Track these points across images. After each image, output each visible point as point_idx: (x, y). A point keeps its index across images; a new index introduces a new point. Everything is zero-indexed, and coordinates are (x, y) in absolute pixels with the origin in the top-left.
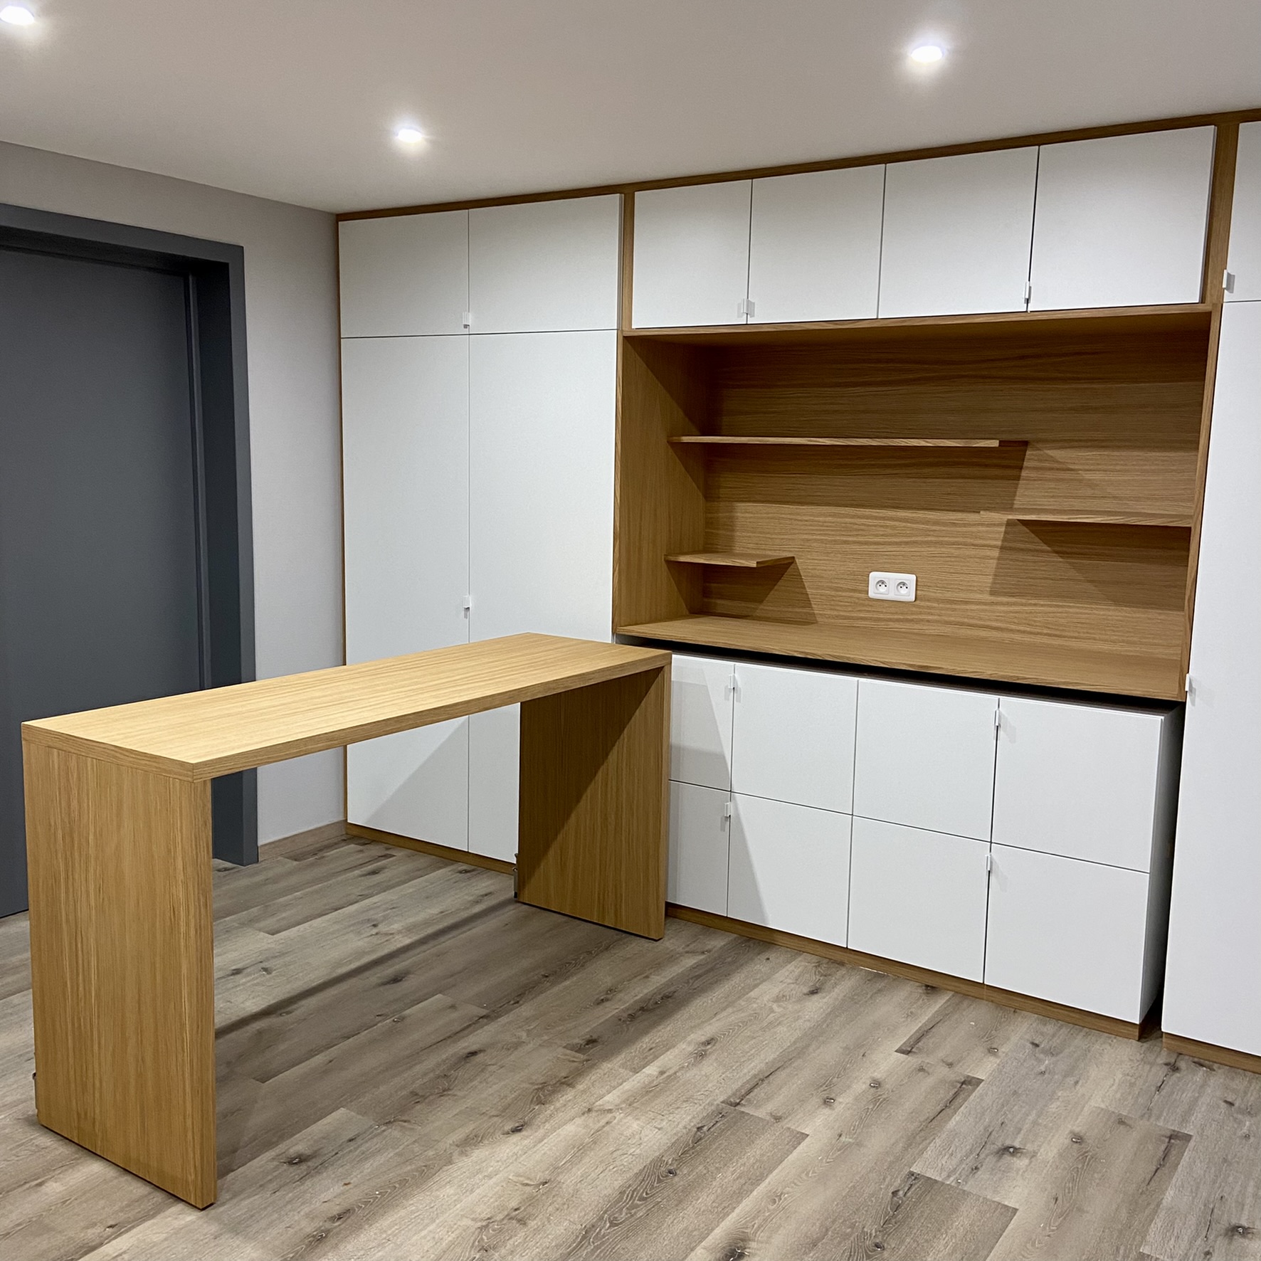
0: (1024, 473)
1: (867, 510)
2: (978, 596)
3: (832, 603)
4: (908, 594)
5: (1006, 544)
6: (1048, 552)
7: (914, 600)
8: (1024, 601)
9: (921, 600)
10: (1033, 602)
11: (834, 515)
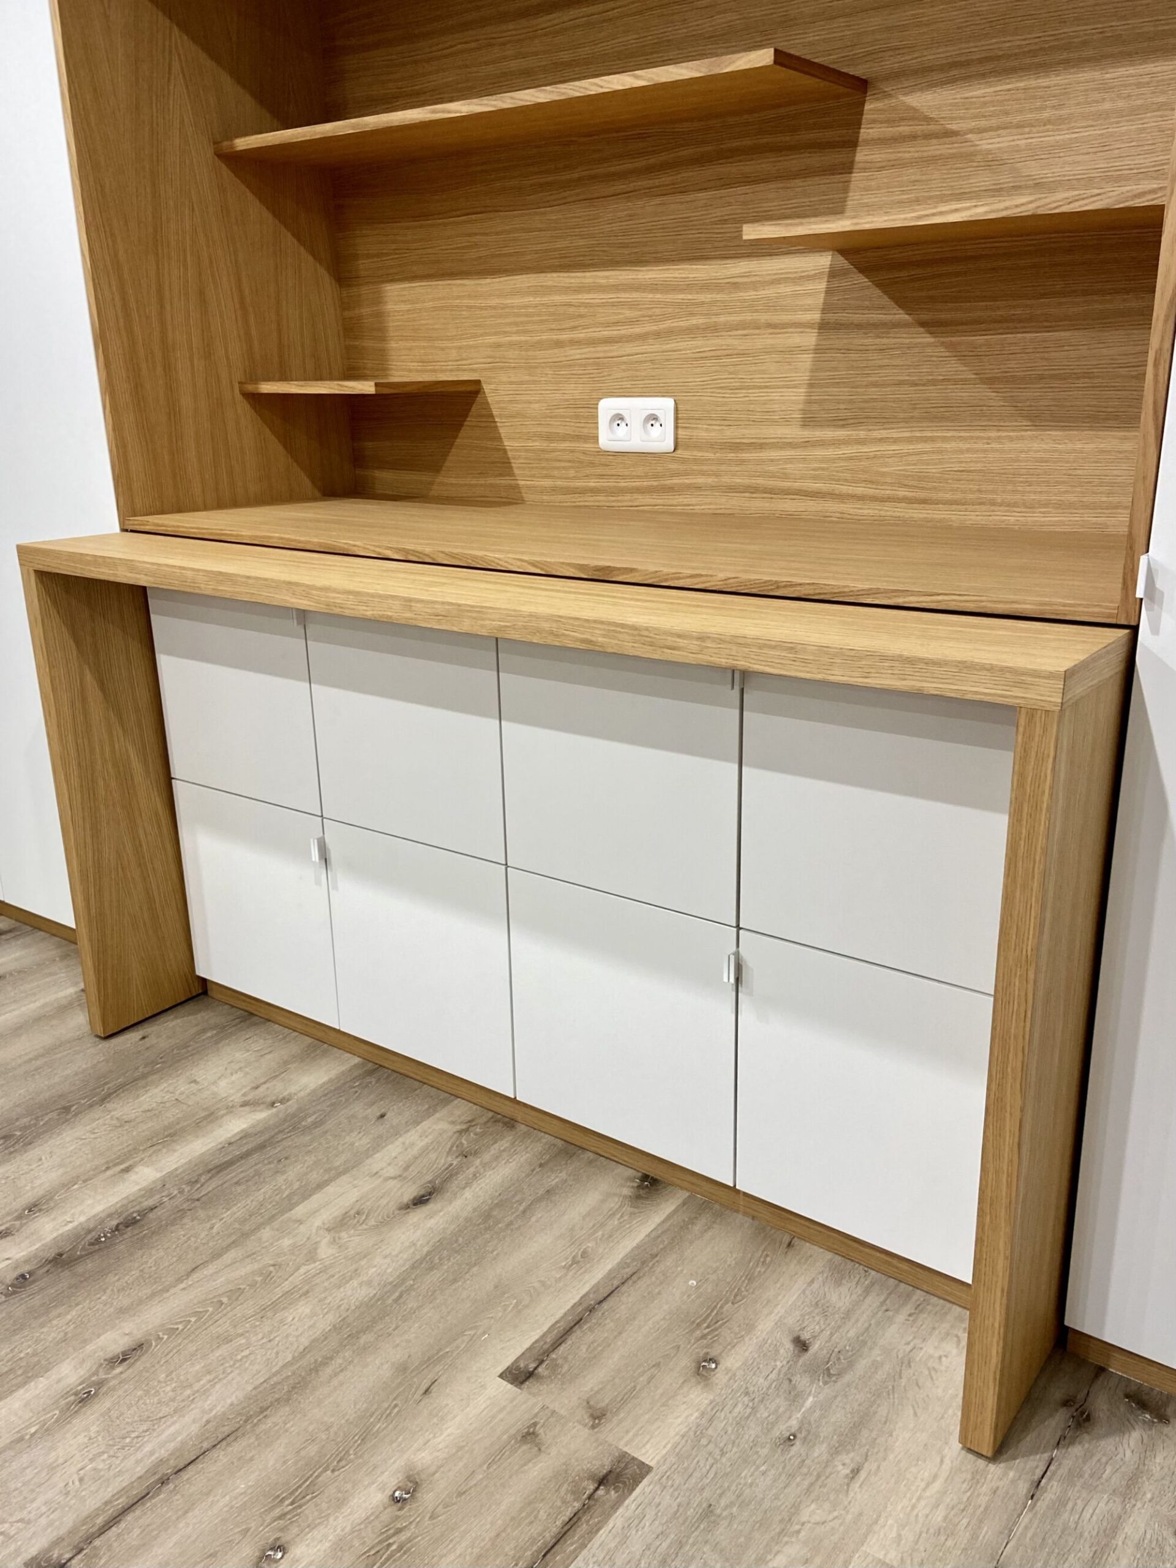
0: (861, 156)
1: (588, 274)
2: (782, 431)
4: (661, 439)
5: (832, 317)
6: (906, 325)
7: (672, 449)
8: (862, 434)
9: (687, 447)
10: (877, 434)
11: (535, 291)
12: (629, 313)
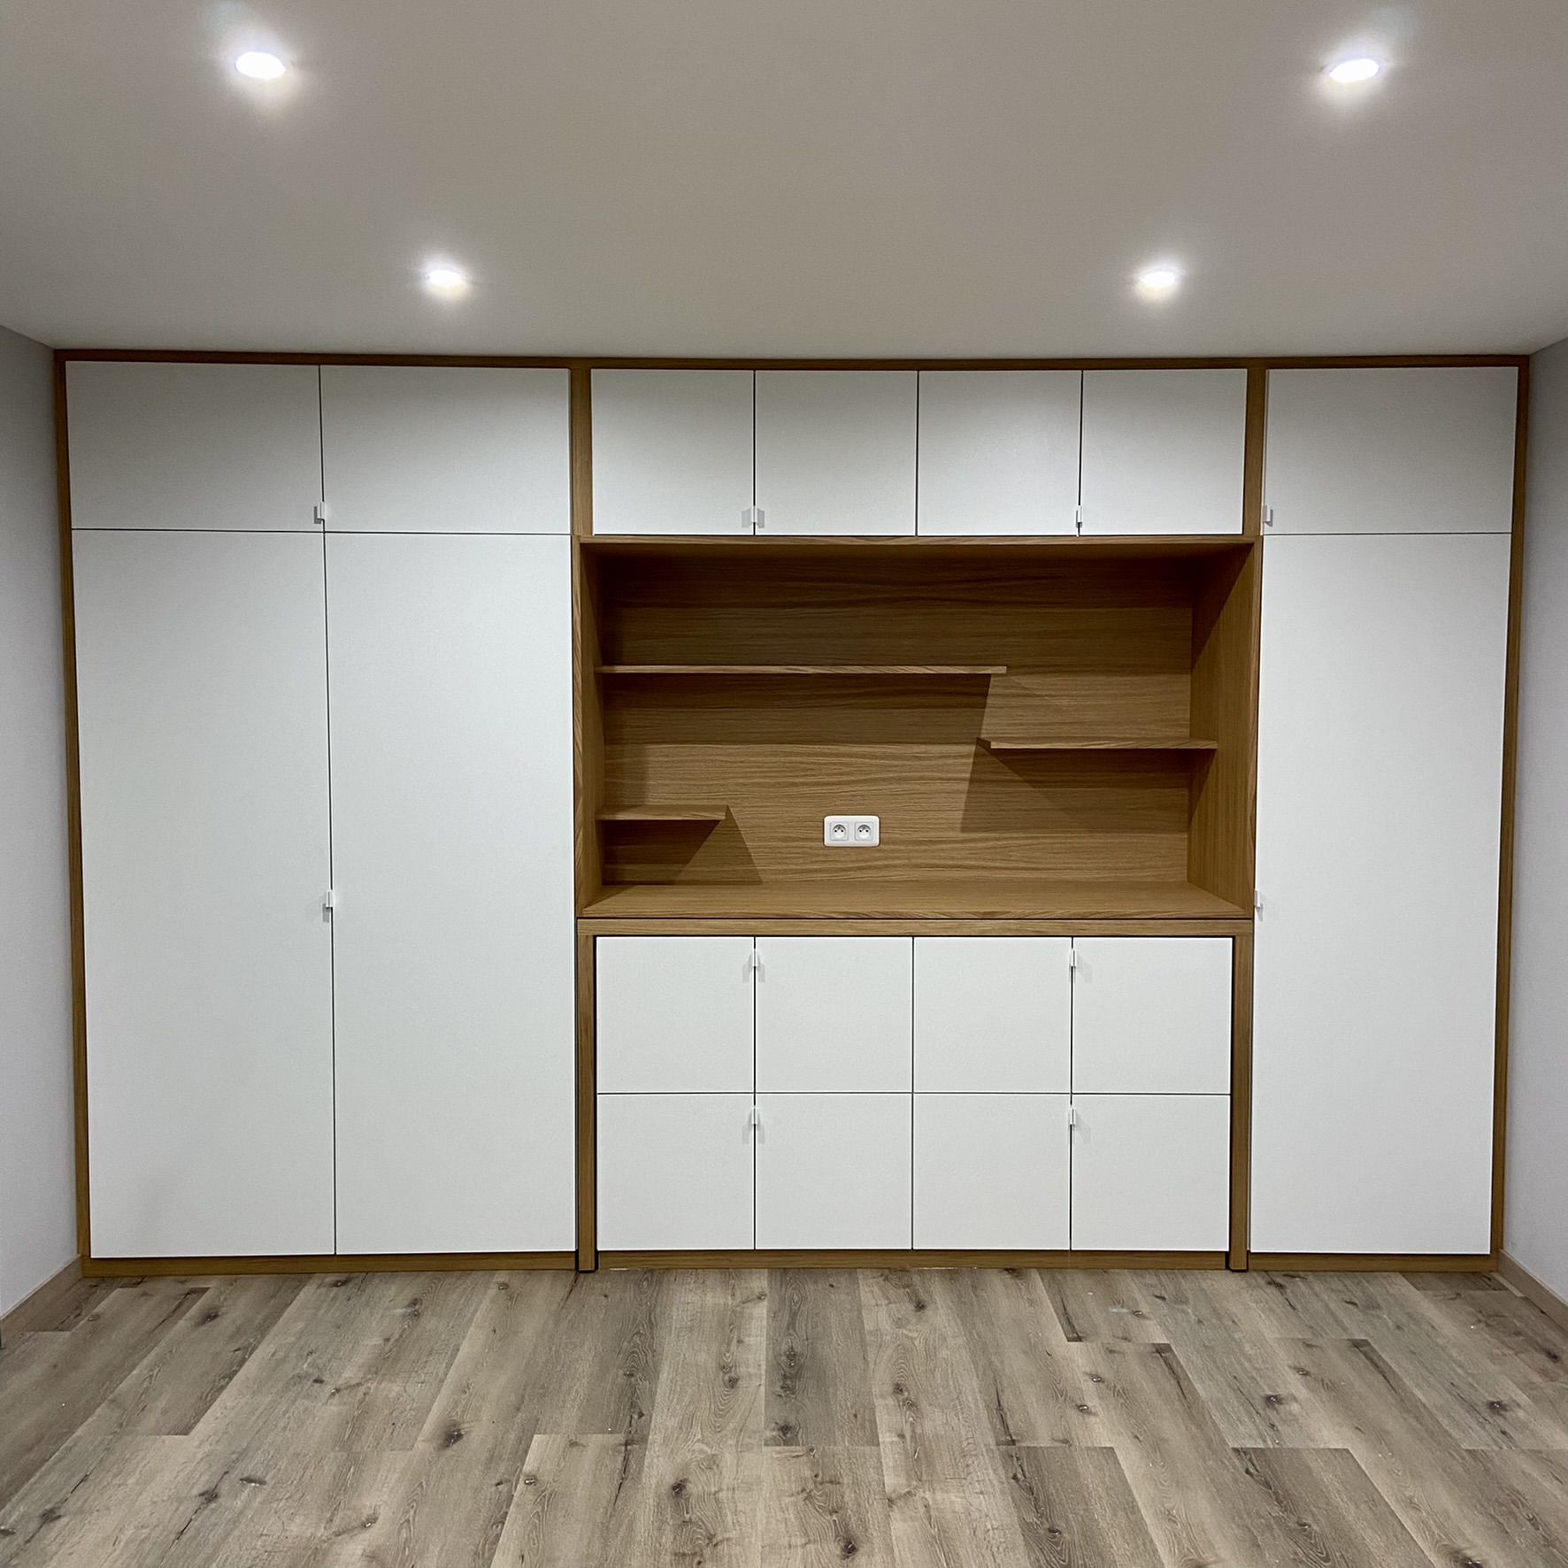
0: (989, 701)
2: (950, 834)
3: (779, 855)
4: (871, 838)
5: (975, 776)
6: (1020, 781)
7: (878, 843)
8: (997, 835)
9: (887, 843)
10: (1007, 835)
11: (776, 754)
12: (845, 769)
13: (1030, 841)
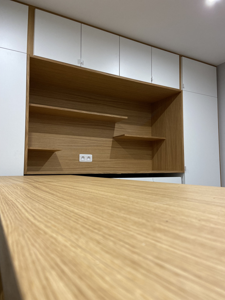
0: (115, 129)
2: (107, 159)
3: (68, 164)
4: (90, 160)
5: (112, 146)
8: (117, 160)
9: (94, 161)
11: (67, 138)
13: (124, 161)
